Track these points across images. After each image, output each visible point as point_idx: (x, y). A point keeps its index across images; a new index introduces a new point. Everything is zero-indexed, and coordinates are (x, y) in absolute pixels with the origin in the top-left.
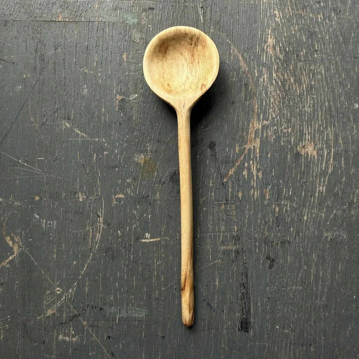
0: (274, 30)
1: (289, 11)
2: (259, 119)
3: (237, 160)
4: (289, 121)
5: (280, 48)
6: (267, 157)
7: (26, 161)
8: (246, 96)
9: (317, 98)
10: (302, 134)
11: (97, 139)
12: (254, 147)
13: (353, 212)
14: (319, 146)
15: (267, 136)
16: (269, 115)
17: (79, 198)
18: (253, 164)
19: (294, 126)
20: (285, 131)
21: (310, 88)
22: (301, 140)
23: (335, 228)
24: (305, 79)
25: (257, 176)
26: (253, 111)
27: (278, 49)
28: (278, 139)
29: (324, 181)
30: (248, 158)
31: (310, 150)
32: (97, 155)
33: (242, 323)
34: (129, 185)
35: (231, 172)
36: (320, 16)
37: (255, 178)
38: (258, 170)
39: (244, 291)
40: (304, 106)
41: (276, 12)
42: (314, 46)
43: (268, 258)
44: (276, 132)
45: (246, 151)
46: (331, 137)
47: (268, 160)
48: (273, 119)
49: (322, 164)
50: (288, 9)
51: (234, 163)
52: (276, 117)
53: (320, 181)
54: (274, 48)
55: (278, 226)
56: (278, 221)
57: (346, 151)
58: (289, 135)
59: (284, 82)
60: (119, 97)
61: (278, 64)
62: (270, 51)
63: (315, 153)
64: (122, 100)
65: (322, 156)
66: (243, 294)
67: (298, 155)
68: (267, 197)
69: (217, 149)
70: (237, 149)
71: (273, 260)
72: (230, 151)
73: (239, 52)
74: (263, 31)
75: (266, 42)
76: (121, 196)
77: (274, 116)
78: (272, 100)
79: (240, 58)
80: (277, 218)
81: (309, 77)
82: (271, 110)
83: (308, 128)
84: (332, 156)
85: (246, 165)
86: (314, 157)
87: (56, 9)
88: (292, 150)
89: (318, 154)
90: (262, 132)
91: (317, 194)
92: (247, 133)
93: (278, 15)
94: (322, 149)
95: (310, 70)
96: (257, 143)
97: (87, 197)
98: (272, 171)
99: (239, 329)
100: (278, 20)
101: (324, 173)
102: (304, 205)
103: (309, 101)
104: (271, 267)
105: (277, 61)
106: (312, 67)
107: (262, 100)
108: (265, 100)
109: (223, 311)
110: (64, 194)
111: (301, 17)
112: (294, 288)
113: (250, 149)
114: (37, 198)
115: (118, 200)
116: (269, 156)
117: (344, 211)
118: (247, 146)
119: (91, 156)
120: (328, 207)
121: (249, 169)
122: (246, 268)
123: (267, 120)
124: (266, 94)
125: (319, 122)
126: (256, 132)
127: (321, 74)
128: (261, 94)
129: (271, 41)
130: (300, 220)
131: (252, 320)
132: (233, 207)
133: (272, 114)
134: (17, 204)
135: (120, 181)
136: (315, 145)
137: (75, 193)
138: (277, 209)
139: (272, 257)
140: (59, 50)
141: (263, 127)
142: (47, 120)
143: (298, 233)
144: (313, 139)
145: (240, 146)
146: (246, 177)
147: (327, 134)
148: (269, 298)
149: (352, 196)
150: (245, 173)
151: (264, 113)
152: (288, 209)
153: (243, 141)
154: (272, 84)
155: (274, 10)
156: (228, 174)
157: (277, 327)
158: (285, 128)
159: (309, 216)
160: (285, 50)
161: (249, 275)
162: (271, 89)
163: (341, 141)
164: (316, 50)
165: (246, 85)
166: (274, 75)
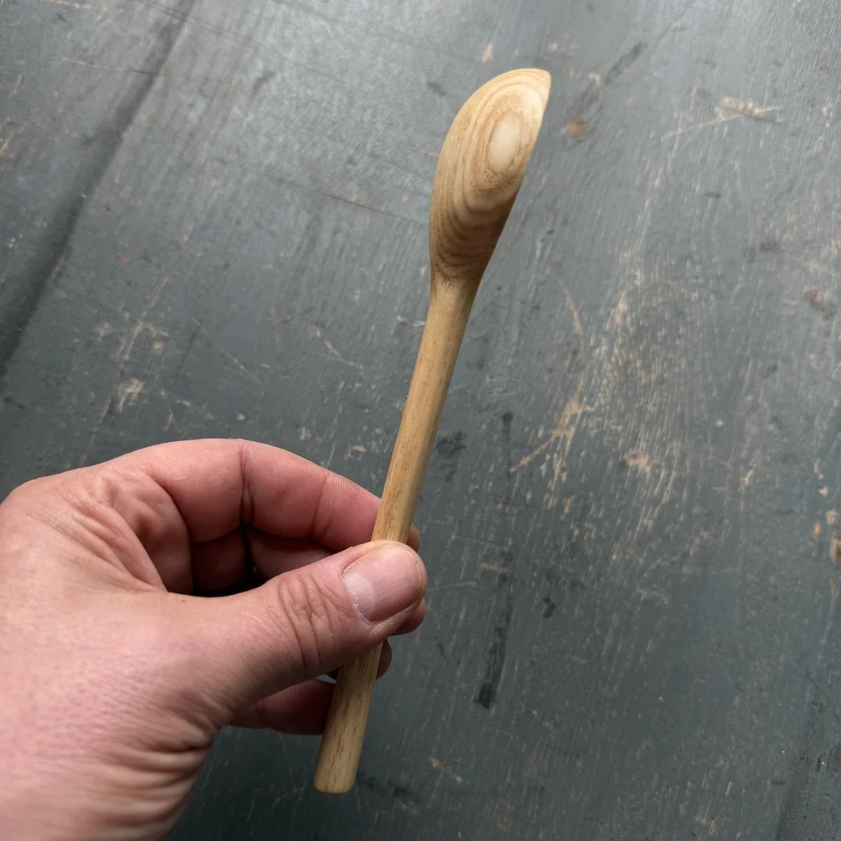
0: (629, 294)
1: (656, 276)
2: (580, 401)
3: (536, 447)
4: (621, 416)
5: (632, 319)
6: (579, 456)
7: (244, 364)
8: (571, 366)
9: (667, 397)
10: (636, 438)
11: (352, 364)
12: (565, 436)
13: (685, 570)
14: (656, 461)
15: (586, 428)
16: (595, 401)
17: (300, 434)
18: (558, 459)
19: (627, 425)
20: (614, 427)
21: (661, 380)
22: (633, 445)
23: (655, 586)
24: (657, 368)
25: (560, 477)
26: (575, 388)
27: (629, 319)
28: (601, 435)
29: (652, 513)
30: (552, 449)
31: (643, 463)
32: (345, 385)
33: (482, 691)
34: (377, 438)
35: (525, 461)
36: (695, 295)
37: (556, 479)
38: (563, 470)
39: (498, 640)
40: (647, 403)
41: (638, 274)
42: (678, 329)
43: (547, 600)
44: (600, 425)
45: (552, 439)
46: (676, 454)
47: (580, 460)
48: (600, 406)
49: (654, 488)
50: (654, 274)
51: (531, 449)
52: (605, 406)
53: (647, 511)
54: (624, 316)
55: (572, 557)
56: (574, 548)
57: (693, 480)
58: (617, 434)
59: (627, 363)
60: (399, 318)
61: (624, 337)
62: (618, 319)
63: (648, 469)
64: (403, 324)
65: (658, 476)
66: (496, 645)
67: (623, 465)
68: (567, 510)
69: (513, 424)
70: (541, 433)
71: (552, 606)
72: (529, 432)
73: (577, 307)
74: (616, 292)
75: (615, 305)
76: (361, 449)
77: (602, 402)
78: (605, 381)
79: (576, 316)
80: (573, 545)
81: (663, 367)
82: (600, 395)
83: (645, 433)
84: (671, 481)
85: (548, 457)
86: (645, 474)
87: (352, 186)
88: (616, 455)
89: (653, 472)
90: (581, 420)
91: (638, 529)
92: (560, 416)
93: (639, 278)
94: (659, 467)
95: (666, 359)
96: (571, 433)
97: (313, 437)
98: (581, 475)
99: (475, 700)
100: (638, 283)
101: (655, 501)
102: (617, 539)
103: (654, 397)
104: (548, 614)
105: (625, 334)
106: (670, 355)
107: (590, 378)
108: (596, 381)
109: (459, 663)
110: (280, 423)
111: (668, 287)
112: (574, 658)
113: (558, 439)
114: (241, 417)
115: (356, 453)
116: (583, 454)
117: (673, 563)
118: (555, 433)
119: (337, 382)
120: (650, 551)
121: (550, 464)
122: (509, 605)
123: (592, 405)
124: (599, 371)
125: (662, 429)
126: (574, 417)
127: (680, 368)
128: (591, 369)
129: (622, 306)
130: (607, 558)
131: (499, 690)
132: (516, 511)
133: (602, 399)
134: (209, 416)
135: (365, 428)
136: (651, 459)
137: (298, 426)
138: (576, 533)
139: (553, 598)
140: (340, 238)
141: (585, 414)
142: (292, 318)
143: (599, 576)
144: (650, 451)
145: (547, 429)
146: (543, 474)
147: (671, 450)
148: (532, 662)
149: (687, 545)
150: (543, 468)
151: (591, 395)
152: (593, 536)
153: (552, 425)
154: (610, 361)
155: (636, 270)
156: (519, 462)
157: (534, 712)
158: (614, 424)
159: (621, 555)
160: (638, 323)
161: (513, 617)
162: (607, 366)
163: (688, 463)
164: (680, 336)
165: (575, 353)
166: (616, 350)
